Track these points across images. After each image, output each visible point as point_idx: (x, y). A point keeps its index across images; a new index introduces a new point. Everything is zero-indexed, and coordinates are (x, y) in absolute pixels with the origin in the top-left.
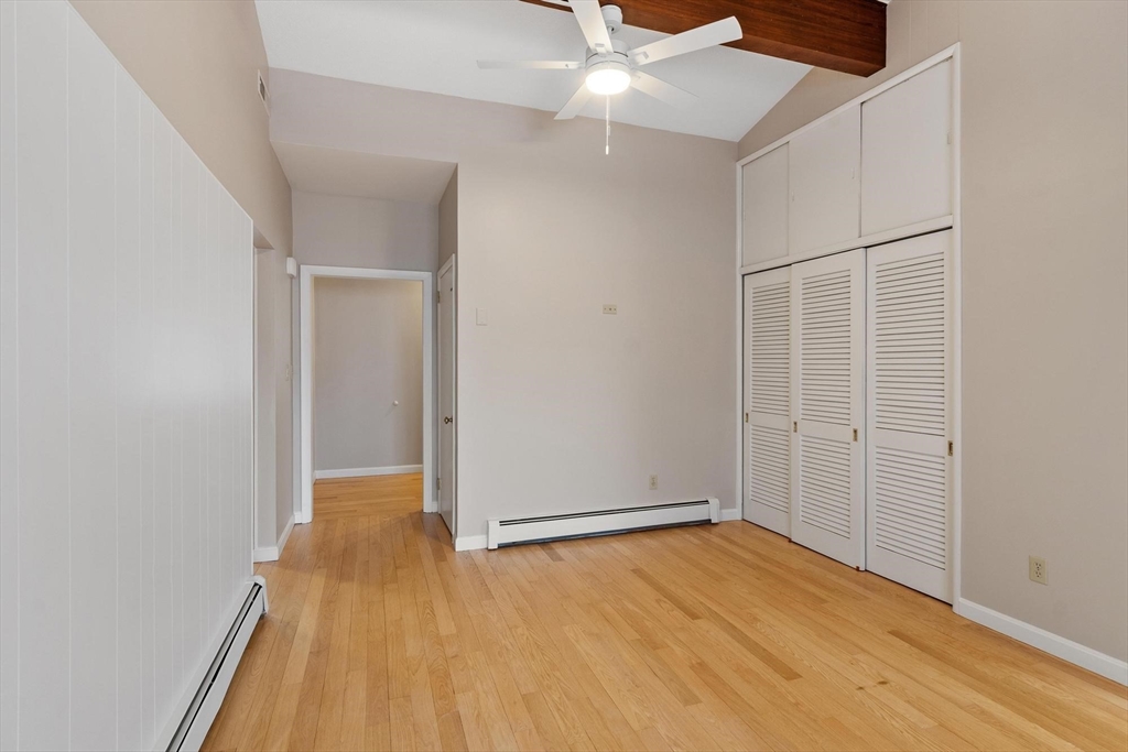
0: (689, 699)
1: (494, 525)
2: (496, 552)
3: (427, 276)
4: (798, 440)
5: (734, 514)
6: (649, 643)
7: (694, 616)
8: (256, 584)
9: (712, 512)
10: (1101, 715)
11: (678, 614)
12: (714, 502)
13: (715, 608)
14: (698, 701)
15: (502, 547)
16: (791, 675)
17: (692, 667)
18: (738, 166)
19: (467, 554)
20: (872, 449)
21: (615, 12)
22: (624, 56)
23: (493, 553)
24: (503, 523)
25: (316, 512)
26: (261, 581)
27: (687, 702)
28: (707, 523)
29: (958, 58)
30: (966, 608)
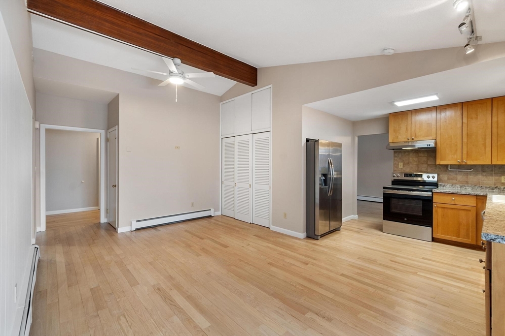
0: (199, 255)
1: (134, 223)
2: (134, 232)
3: (103, 132)
4: (236, 188)
5: (219, 213)
6: (189, 246)
7: (202, 239)
8: (35, 247)
9: (212, 213)
10: (291, 243)
11: (198, 239)
12: (212, 210)
13: (209, 236)
14: (201, 255)
15: (137, 230)
16: (226, 247)
17: (201, 249)
18: (221, 104)
19: (123, 233)
20: (254, 190)
21: (178, 61)
22: (182, 74)
23: (133, 232)
24: (137, 221)
25: (47, 227)
26: (38, 247)
27: (198, 256)
28: (210, 217)
29: (272, 88)
30: (273, 228)
